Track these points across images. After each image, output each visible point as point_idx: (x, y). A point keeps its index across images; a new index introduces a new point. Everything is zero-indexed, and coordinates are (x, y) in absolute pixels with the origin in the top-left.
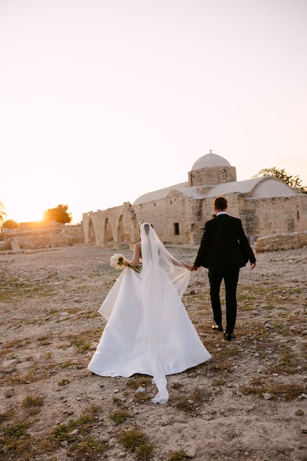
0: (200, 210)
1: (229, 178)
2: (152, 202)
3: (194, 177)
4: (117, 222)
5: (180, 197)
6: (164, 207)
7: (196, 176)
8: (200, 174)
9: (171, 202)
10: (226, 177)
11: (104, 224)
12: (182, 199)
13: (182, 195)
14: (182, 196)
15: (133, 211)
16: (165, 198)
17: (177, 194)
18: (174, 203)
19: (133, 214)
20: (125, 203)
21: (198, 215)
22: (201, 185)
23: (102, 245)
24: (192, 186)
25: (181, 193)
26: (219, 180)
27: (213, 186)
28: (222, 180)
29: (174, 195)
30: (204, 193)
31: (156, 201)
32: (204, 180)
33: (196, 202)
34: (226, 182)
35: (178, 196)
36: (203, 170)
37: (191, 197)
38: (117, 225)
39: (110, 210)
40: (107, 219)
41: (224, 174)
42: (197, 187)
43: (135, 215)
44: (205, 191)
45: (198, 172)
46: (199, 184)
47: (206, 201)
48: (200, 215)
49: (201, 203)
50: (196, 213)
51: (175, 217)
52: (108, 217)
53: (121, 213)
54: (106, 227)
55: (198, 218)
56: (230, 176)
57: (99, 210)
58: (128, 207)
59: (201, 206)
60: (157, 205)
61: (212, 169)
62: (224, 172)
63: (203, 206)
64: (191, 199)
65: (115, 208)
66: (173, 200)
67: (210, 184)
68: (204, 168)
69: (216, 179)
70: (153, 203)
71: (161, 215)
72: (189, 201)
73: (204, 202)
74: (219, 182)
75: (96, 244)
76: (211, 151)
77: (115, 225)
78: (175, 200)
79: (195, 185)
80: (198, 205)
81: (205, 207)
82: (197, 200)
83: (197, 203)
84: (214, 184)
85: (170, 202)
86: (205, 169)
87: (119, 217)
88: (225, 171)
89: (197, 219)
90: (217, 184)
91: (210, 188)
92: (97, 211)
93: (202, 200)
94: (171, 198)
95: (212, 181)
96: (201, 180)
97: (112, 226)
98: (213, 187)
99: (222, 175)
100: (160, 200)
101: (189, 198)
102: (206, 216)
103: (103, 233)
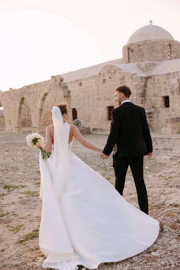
0: (145, 90)
1: (173, 55)
2: (77, 81)
3: (132, 51)
4: (39, 102)
5: (117, 74)
6: (94, 87)
7: (135, 50)
8: (141, 47)
9: (104, 80)
10: (170, 54)
11: (18, 104)
12: (121, 76)
13: (121, 71)
14: (121, 73)
15: (67, 87)
16: (95, 76)
17: (113, 71)
18: (109, 82)
19: (66, 91)
20: (53, 77)
21: (142, 97)
22: (142, 61)
23: (15, 131)
24: (129, 62)
25: (120, 70)
26: (164, 56)
27: (158, 62)
28: (166, 56)
29: (109, 72)
30: (147, 71)
31: (81, 80)
32: (146, 55)
33: (140, 81)
34: (171, 59)
35: (115, 73)
36: (145, 42)
37: (134, 74)
38: (39, 106)
39: (28, 87)
40: (23, 99)
41: (169, 50)
42: (137, 63)
43: (69, 92)
44: (149, 67)
45: (139, 45)
46: (140, 59)
47: (154, 80)
48: (145, 97)
49: (146, 82)
50: (140, 94)
51: (109, 99)
52: (24, 96)
53: (46, 90)
54: (20, 108)
55: (142, 100)
56: (175, 52)
57: (11, 89)
58: (59, 81)
59: (145, 86)
60: (83, 85)
61: (155, 42)
62: (169, 47)
63: (149, 86)
64: (134, 76)
65: (36, 85)
66: (107, 78)
67: (153, 60)
68: (146, 41)
69: (160, 55)
70: (78, 83)
71: (89, 97)
72: (132, 78)
73: (150, 81)
74: (164, 59)
75: (6, 130)
76: (151, 22)
77: (36, 106)
78: (110, 78)
79: (134, 62)
80: (143, 84)
81: (152, 87)
82: (141, 78)
83: (142, 82)
84: (158, 60)
85: (102, 81)
86: (148, 42)
87: (42, 95)
88: (170, 45)
89: (140, 101)
90: (161, 61)
91: (154, 65)
92: (8, 90)
93: (148, 78)
94: (104, 76)
95: (155, 57)
96: (143, 55)
97: (31, 107)
98: (158, 64)
99: (166, 51)
100: (87, 79)
101: (132, 75)
102: (153, 98)
103: (17, 117)
